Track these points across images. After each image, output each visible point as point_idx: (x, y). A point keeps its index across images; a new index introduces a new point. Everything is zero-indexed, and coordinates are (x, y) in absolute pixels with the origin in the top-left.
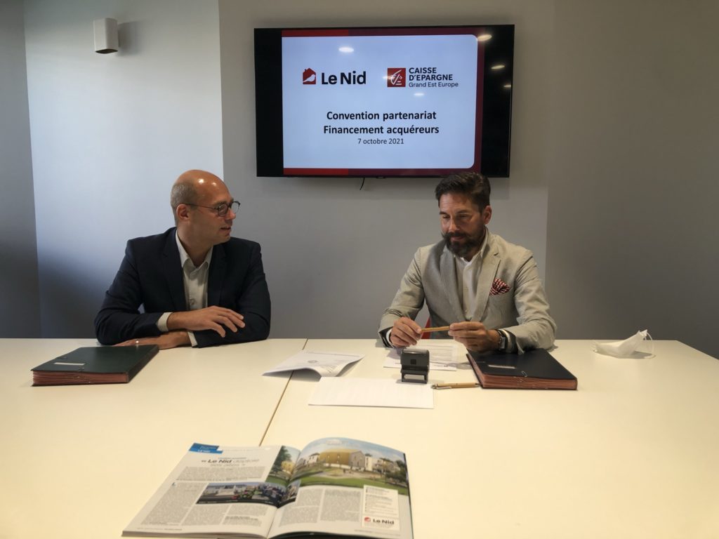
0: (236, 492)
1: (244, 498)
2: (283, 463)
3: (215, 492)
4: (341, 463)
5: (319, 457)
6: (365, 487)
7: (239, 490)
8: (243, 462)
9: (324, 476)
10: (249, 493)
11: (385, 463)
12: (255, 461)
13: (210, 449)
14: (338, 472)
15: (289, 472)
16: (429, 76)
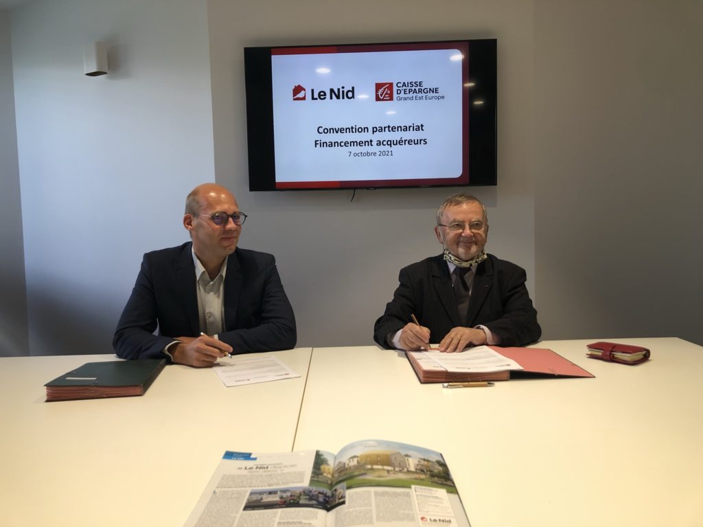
0: (281, 498)
1: (291, 503)
2: (322, 467)
3: (259, 498)
4: (383, 465)
5: (359, 459)
6: (413, 487)
7: (285, 495)
8: (280, 467)
9: (369, 477)
10: (295, 498)
11: (426, 463)
12: (292, 466)
13: (243, 457)
14: (382, 473)
15: (330, 476)
16: (415, 89)
